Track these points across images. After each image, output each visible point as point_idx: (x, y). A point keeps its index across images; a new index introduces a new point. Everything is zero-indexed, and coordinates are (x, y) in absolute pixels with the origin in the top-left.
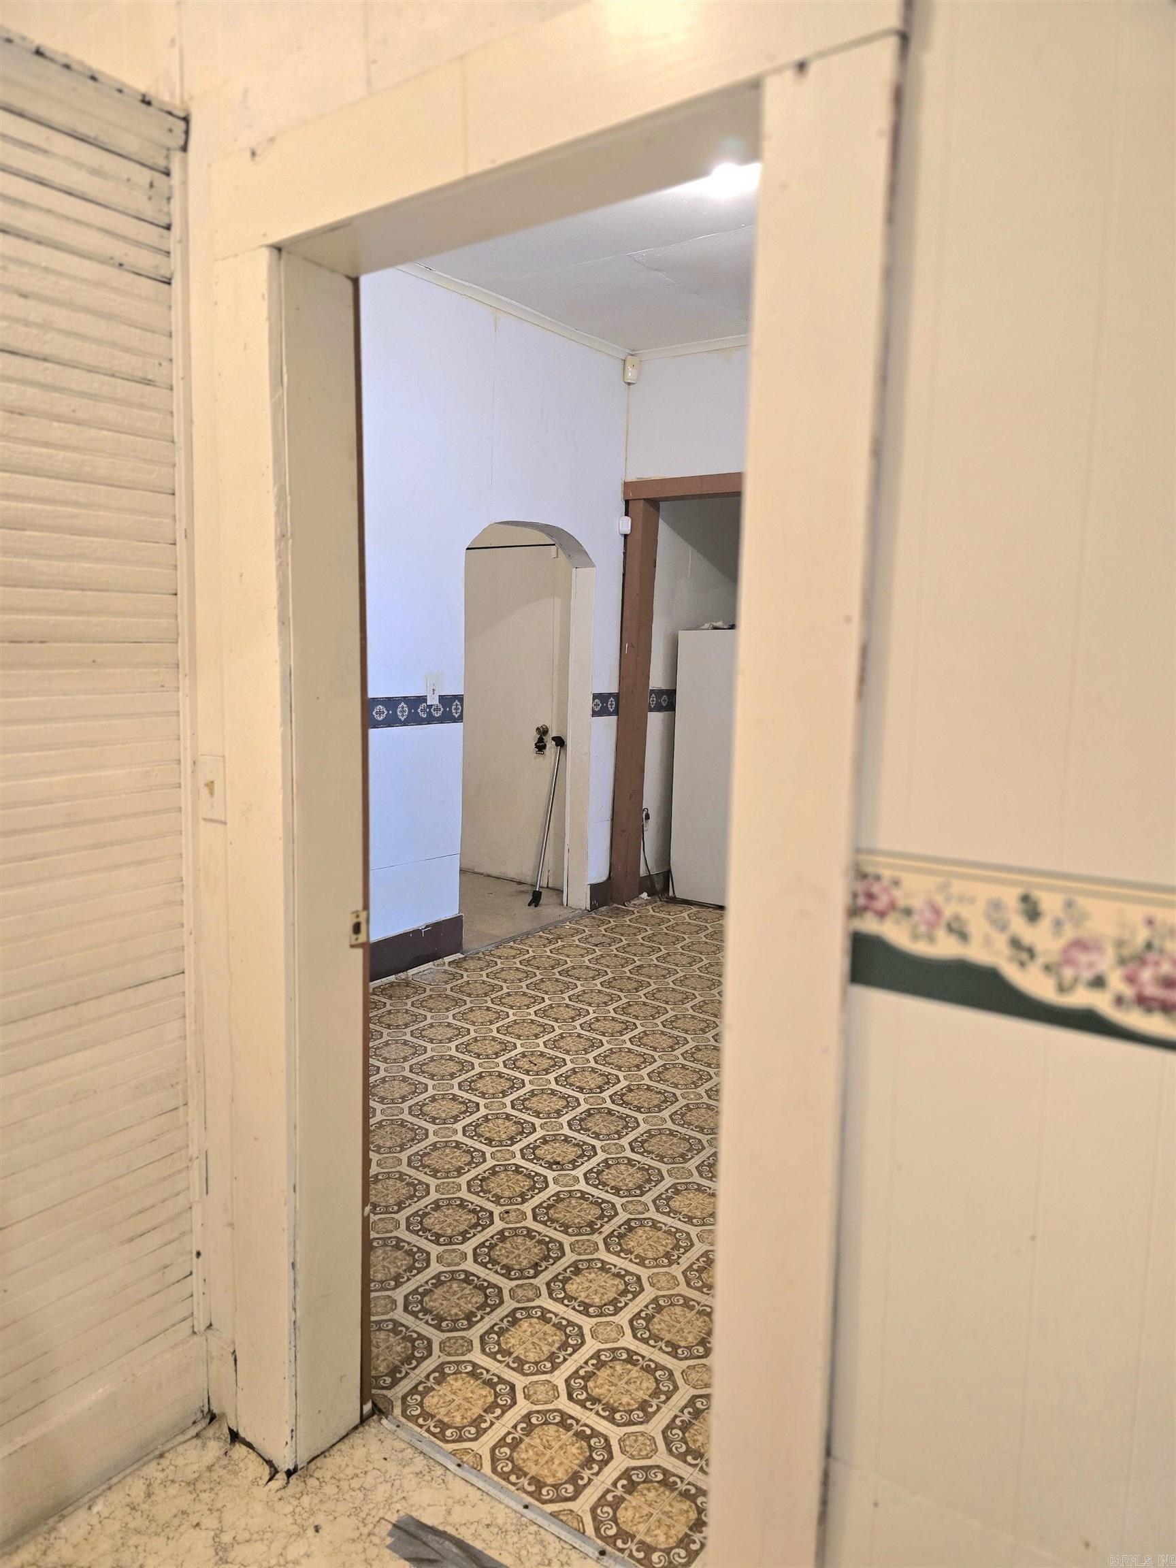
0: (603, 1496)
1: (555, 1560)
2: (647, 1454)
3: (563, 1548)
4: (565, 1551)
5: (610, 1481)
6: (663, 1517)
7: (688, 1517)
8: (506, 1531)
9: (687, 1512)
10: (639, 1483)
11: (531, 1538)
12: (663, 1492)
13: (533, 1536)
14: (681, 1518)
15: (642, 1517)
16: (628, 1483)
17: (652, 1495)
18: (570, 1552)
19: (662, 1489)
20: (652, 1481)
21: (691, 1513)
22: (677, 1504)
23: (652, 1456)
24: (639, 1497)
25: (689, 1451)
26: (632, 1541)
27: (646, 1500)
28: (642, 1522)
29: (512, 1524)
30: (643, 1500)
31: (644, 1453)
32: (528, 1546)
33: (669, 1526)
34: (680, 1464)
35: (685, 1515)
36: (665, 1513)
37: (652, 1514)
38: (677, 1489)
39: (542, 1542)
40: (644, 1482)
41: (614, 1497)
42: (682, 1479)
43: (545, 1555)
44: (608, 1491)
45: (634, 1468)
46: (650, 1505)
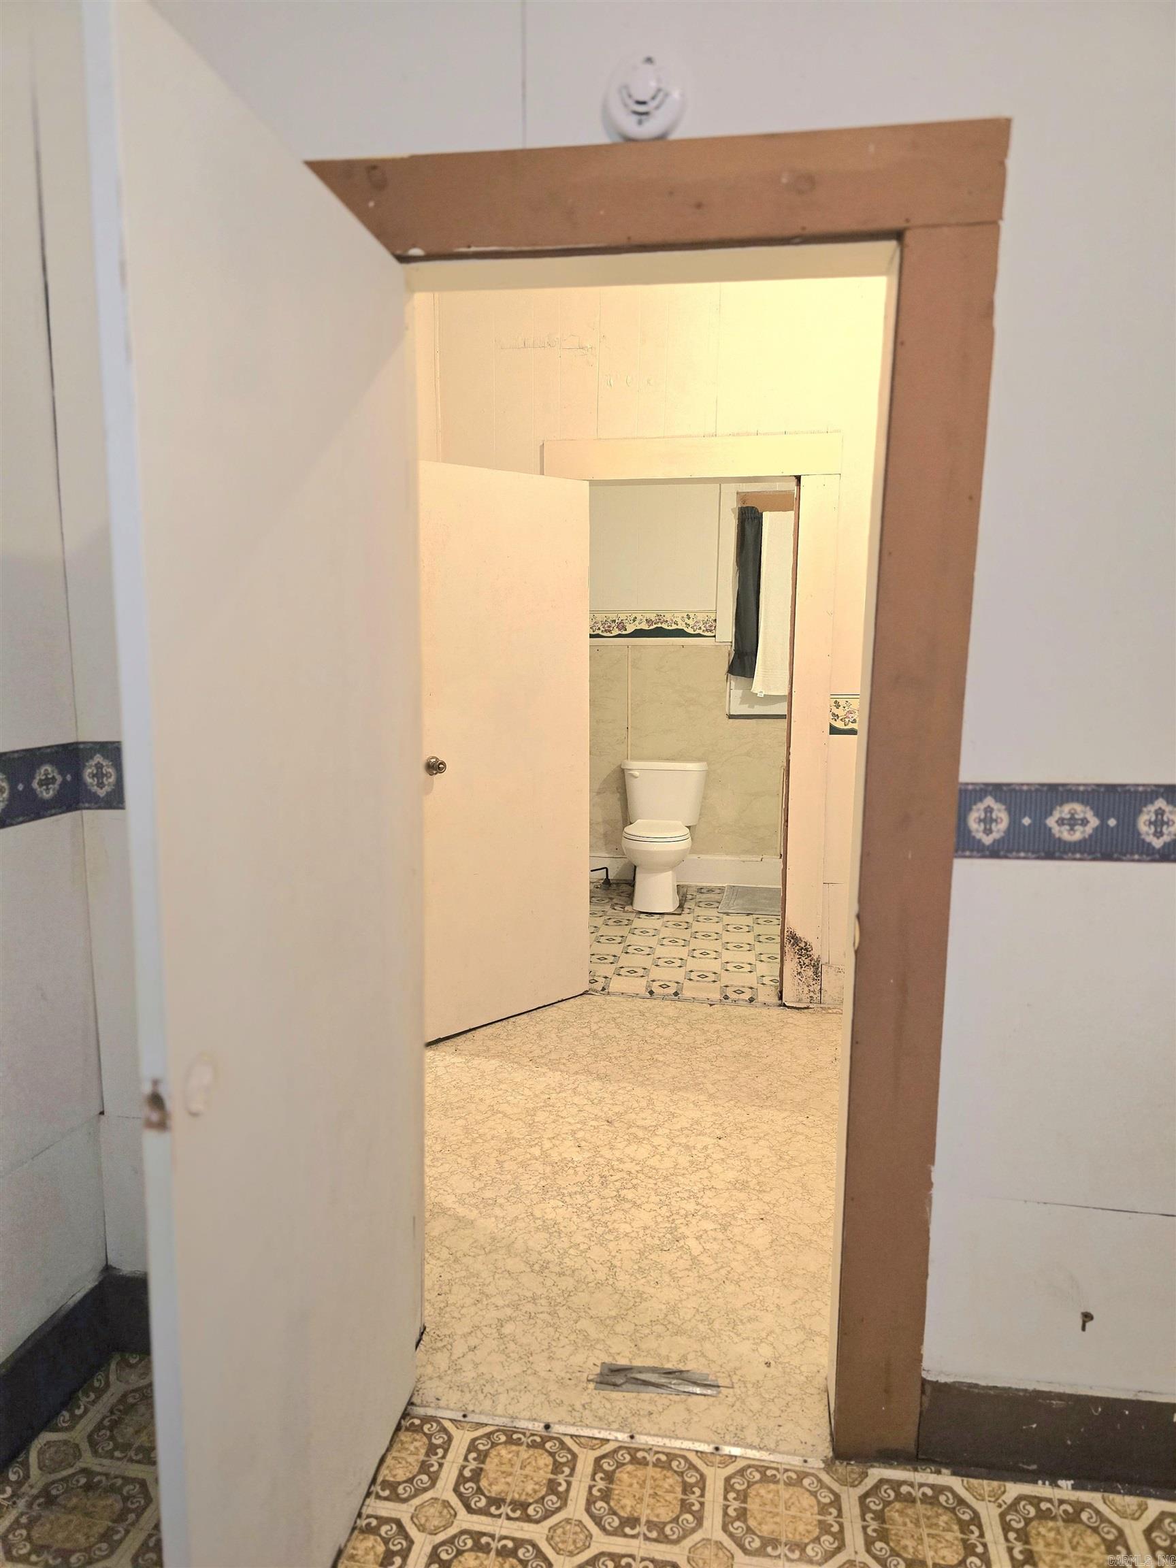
0: (573, 1470)
1: (581, 1410)
2: (555, 1531)
3: (581, 1421)
4: (579, 1420)
5: (575, 1485)
6: (510, 1470)
7: (488, 1479)
8: (633, 1415)
9: (490, 1485)
10: (547, 1494)
11: (611, 1419)
12: (520, 1495)
13: (610, 1420)
14: (494, 1476)
15: (529, 1463)
16: (556, 1489)
17: (530, 1487)
18: (574, 1421)
19: (523, 1497)
20: (536, 1502)
21: (486, 1485)
22: (502, 1488)
23: (549, 1531)
24: (541, 1479)
25: (513, 1553)
26: (528, 1443)
27: (532, 1479)
28: (526, 1459)
29: (634, 1423)
30: (535, 1479)
31: (559, 1531)
32: (609, 1412)
33: (502, 1464)
34: (518, 1535)
35: (491, 1480)
36: (510, 1474)
37: (521, 1469)
38: (509, 1505)
39: (601, 1419)
40: (543, 1498)
41: (563, 1472)
42: (509, 1518)
43: (591, 1410)
44: (571, 1475)
45: (559, 1509)
46: (526, 1476)
